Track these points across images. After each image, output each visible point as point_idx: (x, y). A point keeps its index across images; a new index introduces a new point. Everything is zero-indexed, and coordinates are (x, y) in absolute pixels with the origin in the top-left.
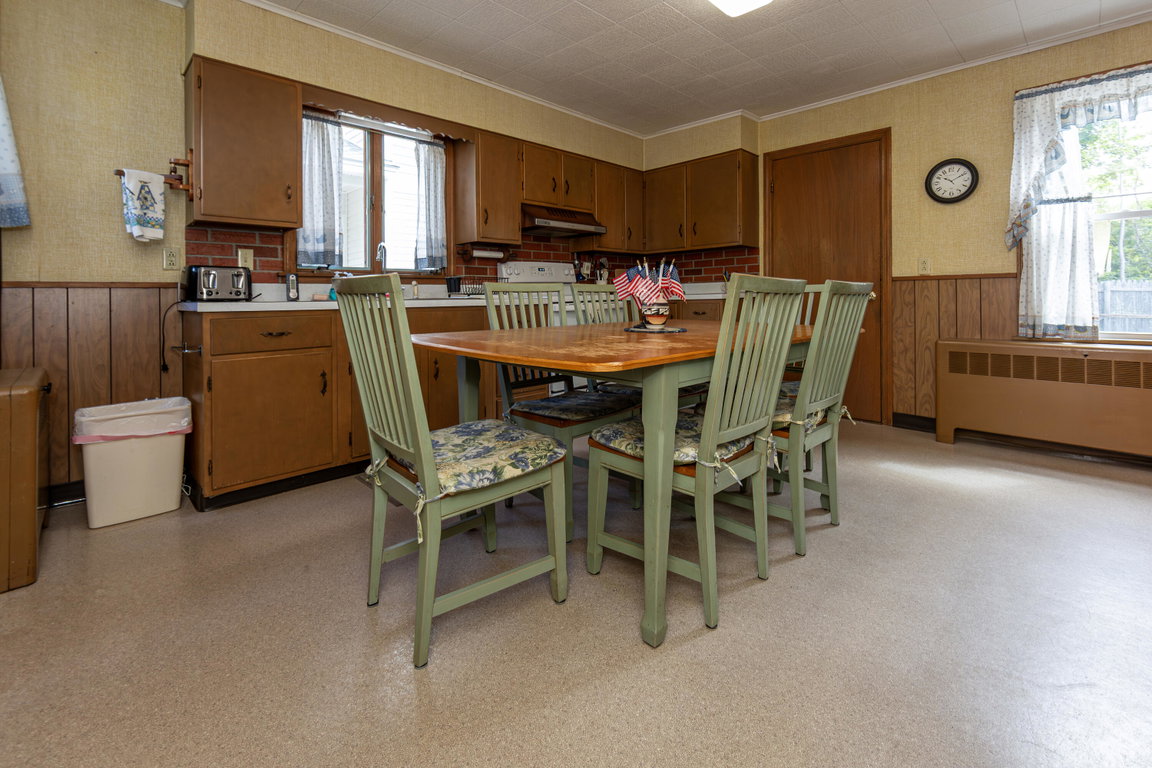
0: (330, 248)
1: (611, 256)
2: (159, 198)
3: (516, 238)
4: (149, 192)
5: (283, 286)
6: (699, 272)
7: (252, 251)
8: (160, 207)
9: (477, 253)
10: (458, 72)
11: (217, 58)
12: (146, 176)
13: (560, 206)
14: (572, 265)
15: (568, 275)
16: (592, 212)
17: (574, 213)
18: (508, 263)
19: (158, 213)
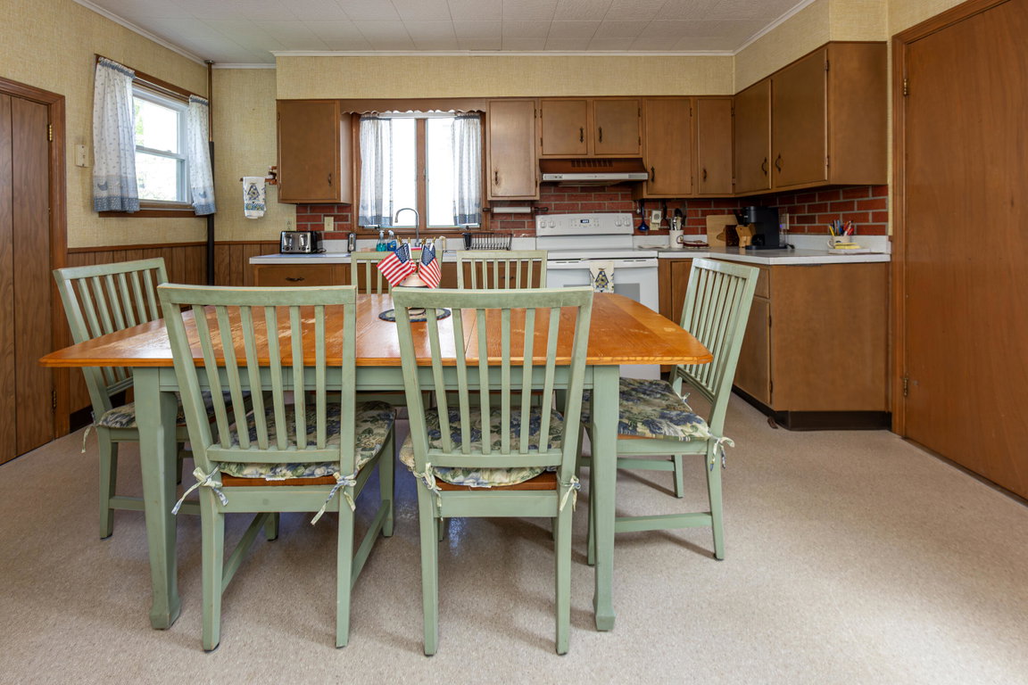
0: (379, 213)
1: (664, 204)
2: (261, 192)
3: (535, 194)
4: (256, 189)
5: (346, 241)
6: (812, 220)
7: (332, 218)
8: (262, 197)
9: (497, 210)
10: (467, 53)
11: (289, 98)
12: (253, 179)
13: (591, 156)
14: (630, 215)
15: (620, 226)
16: (640, 156)
17: (610, 161)
18: (542, 216)
19: (260, 201)
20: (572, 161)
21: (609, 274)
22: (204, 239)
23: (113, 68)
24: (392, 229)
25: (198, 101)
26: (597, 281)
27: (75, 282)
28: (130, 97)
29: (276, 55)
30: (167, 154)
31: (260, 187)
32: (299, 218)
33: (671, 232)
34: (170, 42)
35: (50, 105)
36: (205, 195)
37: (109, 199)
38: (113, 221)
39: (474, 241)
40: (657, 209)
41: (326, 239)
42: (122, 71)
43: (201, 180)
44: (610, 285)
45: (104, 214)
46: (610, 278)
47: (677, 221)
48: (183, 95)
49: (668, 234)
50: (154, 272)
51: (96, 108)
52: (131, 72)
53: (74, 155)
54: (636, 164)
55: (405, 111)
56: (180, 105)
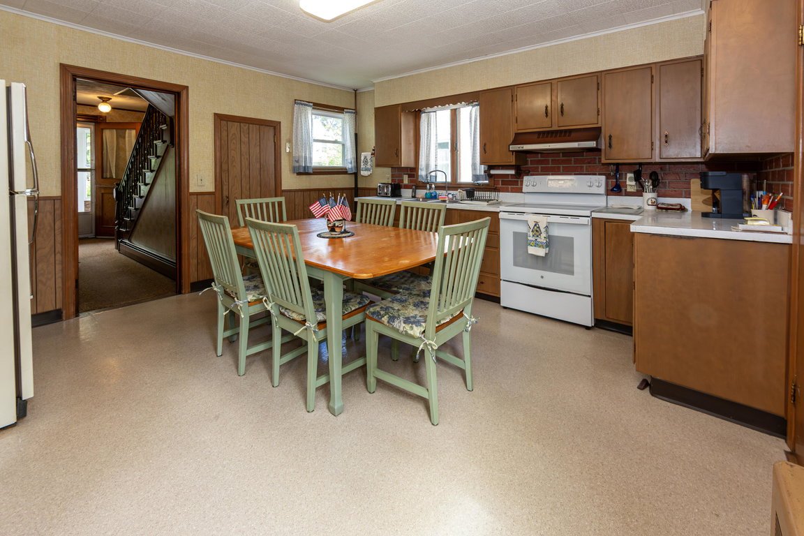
0: (427, 173)
2: (370, 161)
3: (510, 160)
4: (367, 159)
5: (412, 190)
7: (407, 176)
8: (369, 164)
9: (493, 172)
11: (380, 106)
12: (366, 154)
13: (555, 128)
14: (603, 178)
15: (590, 186)
16: (599, 125)
17: (571, 131)
18: (527, 177)
19: (369, 166)
20: (539, 133)
21: (542, 226)
22: (354, 186)
23: (302, 104)
24: (434, 183)
25: (349, 112)
26: (532, 231)
27: (242, 206)
28: (310, 115)
29: (375, 82)
30: (335, 142)
31: (369, 158)
32: (393, 176)
33: (644, 194)
34: (331, 84)
35: (275, 126)
36: (351, 163)
37: (299, 167)
38: (304, 177)
39: (477, 194)
40: (631, 172)
41: (405, 188)
42: (307, 105)
43: (350, 155)
44: (544, 235)
45: (299, 174)
46: (543, 230)
47: (648, 184)
48: (340, 110)
49: (642, 196)
50: (280, 204)
51: (294, 125)
52: (312, 104)
53: (286, 148)
54: (595, 133)
55: (444, 105)
56: (341, 115)
